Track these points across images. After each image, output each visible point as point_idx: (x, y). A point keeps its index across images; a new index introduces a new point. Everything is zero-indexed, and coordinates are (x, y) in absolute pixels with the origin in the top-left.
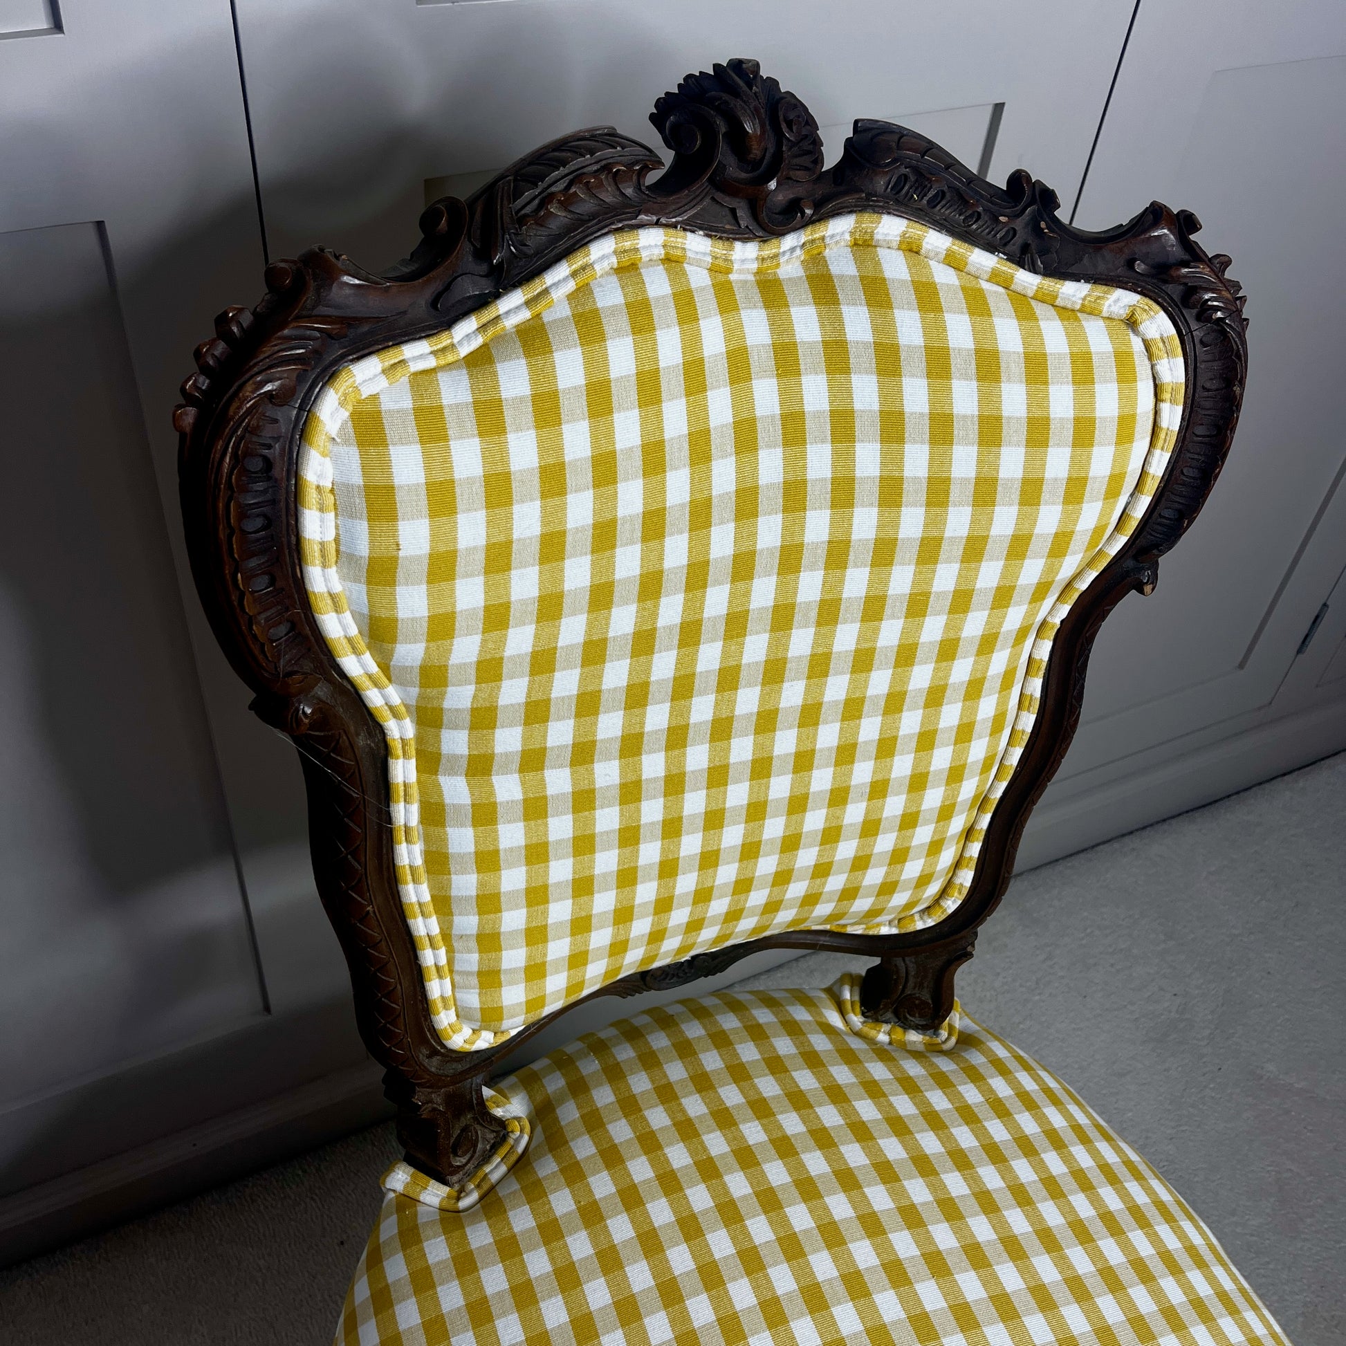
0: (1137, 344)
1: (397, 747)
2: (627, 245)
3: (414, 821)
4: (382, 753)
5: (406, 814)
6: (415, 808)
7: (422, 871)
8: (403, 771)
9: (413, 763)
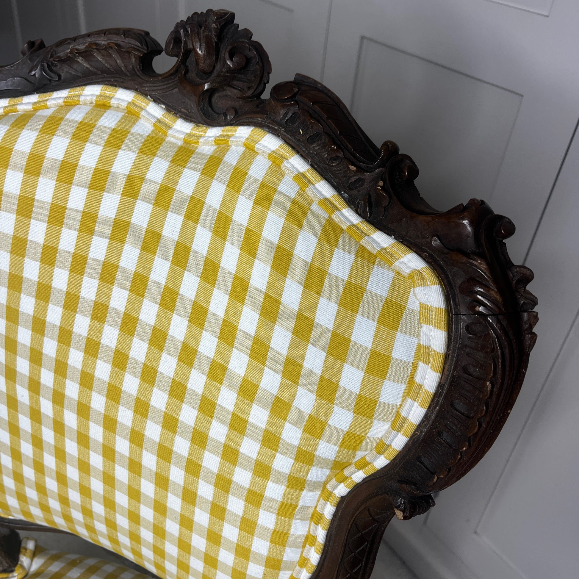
2: (108, 93)
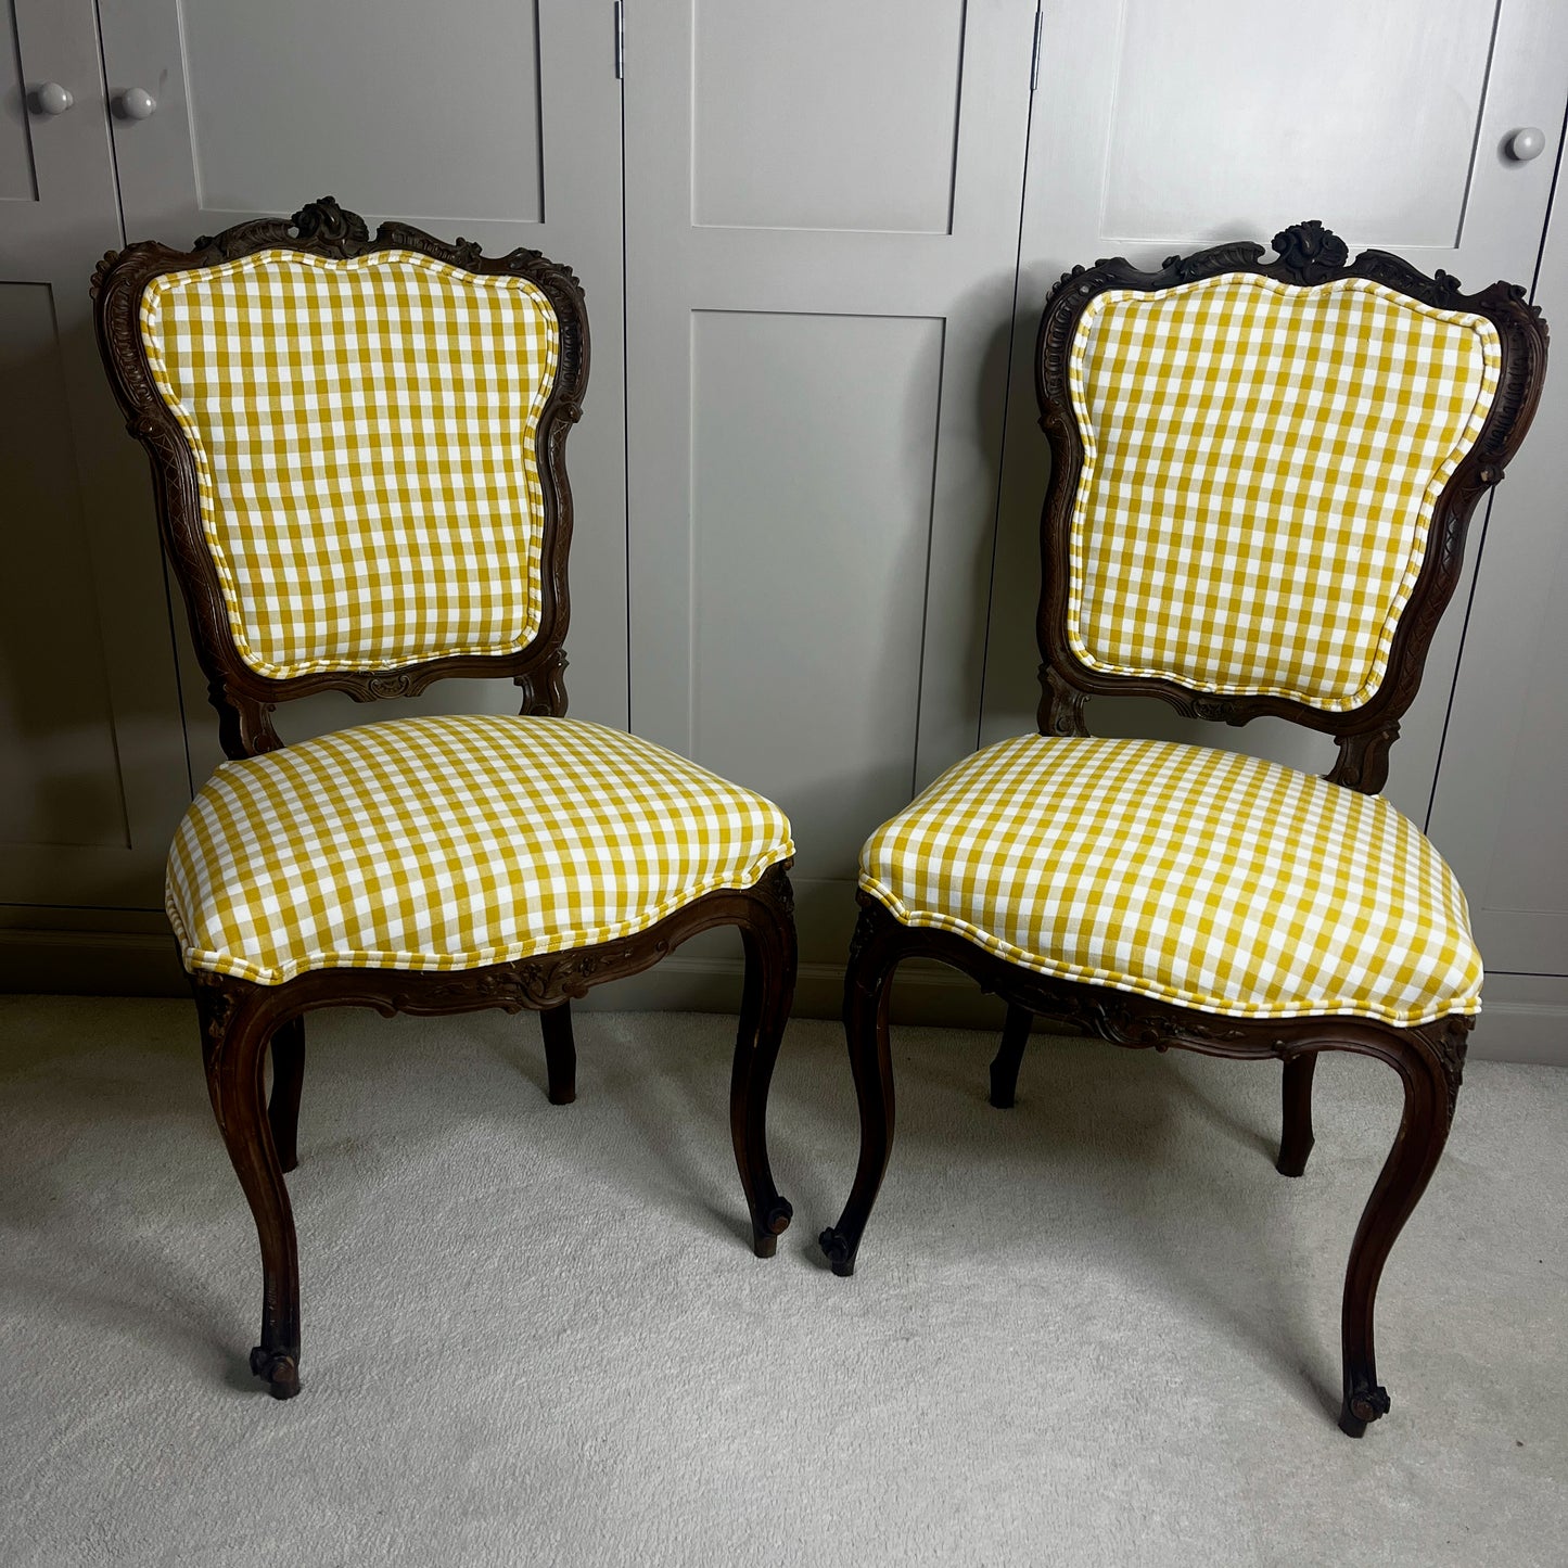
0: (1476, 338)
1: (1087, 461)
3: (1085, 501)
4: (1081, 462)
5: (1083, 496)
6: (1087, 493)
7: (1081, 528)
8: (1087, 473)
9: (1092, 471)
